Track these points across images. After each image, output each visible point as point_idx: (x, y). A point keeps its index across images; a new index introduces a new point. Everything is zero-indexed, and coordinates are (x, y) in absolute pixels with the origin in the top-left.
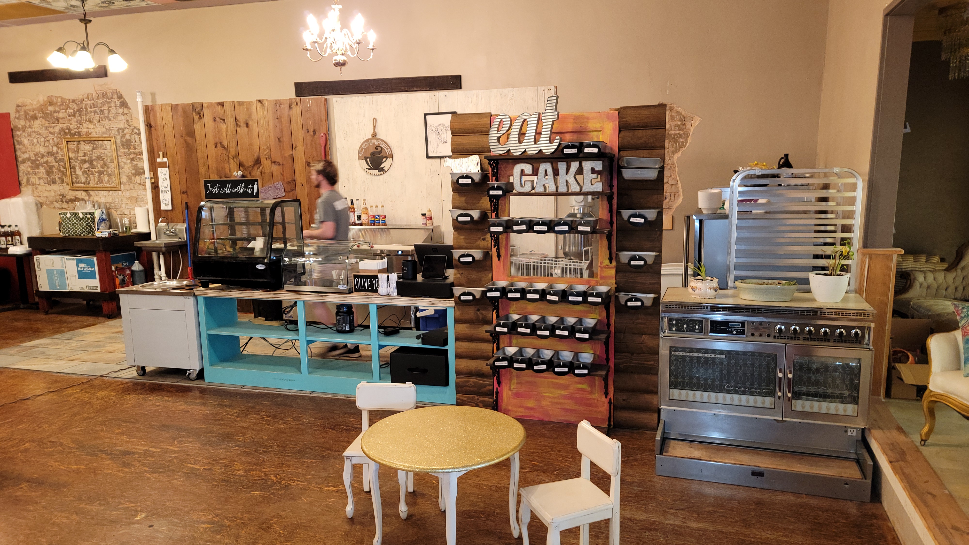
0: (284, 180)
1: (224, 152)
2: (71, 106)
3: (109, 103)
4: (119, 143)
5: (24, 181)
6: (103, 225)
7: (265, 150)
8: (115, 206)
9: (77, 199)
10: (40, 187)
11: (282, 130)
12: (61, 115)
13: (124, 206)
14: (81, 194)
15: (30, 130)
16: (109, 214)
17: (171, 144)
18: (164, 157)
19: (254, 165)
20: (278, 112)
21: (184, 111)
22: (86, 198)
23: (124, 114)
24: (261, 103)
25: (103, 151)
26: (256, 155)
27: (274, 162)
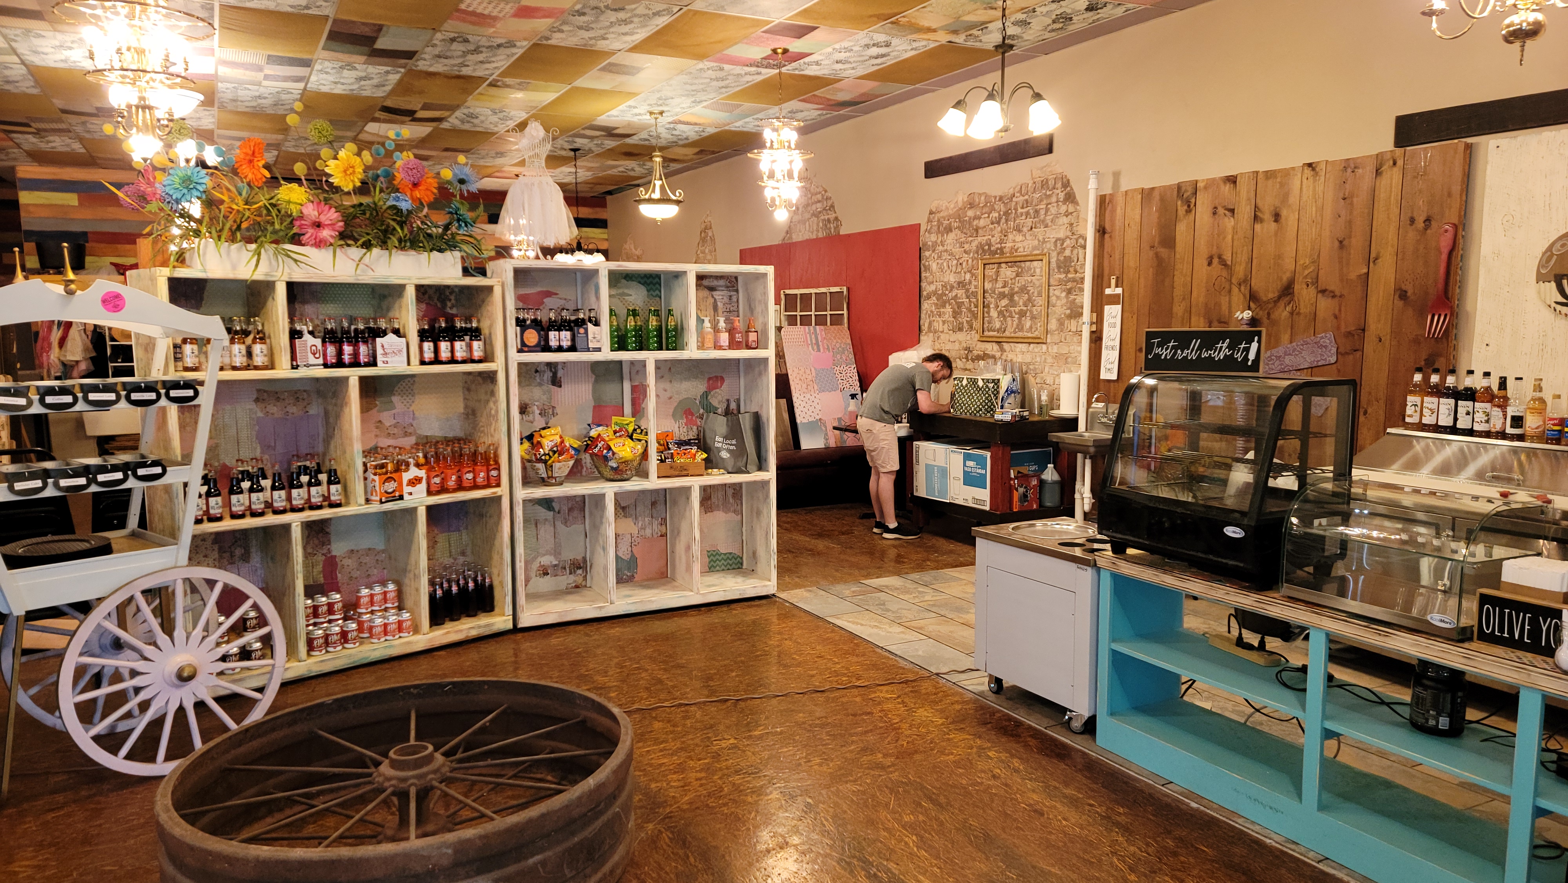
0: (1338, 328)
1: (1225, 273)
2: (996, 207)
3: (1050, 196)
4: (1054, 265)
5: (925, 328)
6: (1011, 400)
7: (1306, 267)
8: (1035, 369)
9: (984, 357)
10: (943, 336)
11: (1350, 223)
12: (982, 223)
13: (1047, 369)
14: (992, 348)
15: (941, 248)
16: (1024, 382)
17: (1132, 261)
18: (1117, 286)
19: (1280, 298)
20: (1347, 186)
21: (1162, 199)
22: (998, 354)
23: (1067, 214)
24: (1314, 169)
25: (1029, 279)
26: (1285, 278)
27: (1323, 291)
